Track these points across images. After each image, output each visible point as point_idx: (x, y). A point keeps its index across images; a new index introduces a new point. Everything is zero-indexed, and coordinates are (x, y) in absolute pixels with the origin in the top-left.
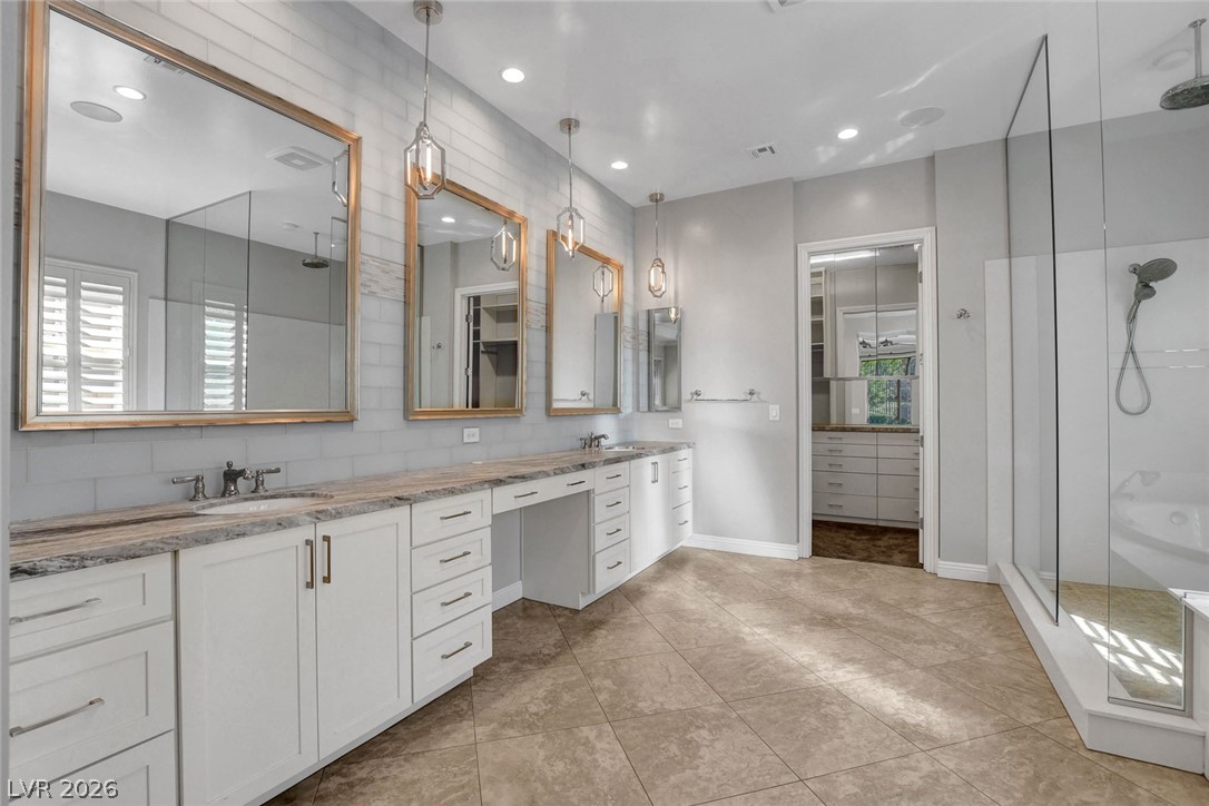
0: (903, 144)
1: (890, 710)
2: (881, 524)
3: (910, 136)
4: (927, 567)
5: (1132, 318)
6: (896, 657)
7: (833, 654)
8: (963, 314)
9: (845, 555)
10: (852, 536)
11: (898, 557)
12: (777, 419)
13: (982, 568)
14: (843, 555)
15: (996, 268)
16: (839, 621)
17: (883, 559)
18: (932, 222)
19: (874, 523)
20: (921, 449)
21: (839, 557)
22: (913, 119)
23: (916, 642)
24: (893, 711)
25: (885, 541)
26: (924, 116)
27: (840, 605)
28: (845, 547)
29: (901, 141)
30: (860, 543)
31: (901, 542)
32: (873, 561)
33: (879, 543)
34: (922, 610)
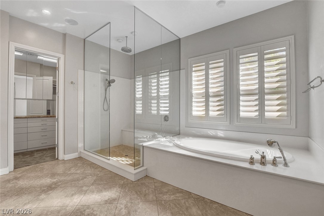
0: (59, 26)
2: (29, 150)
3: (63, 25)
4: (61, 157)
7: (66, 196)
8: (72, 83)
9: (28, 164)
10: (21, 157)
11: (48, 159)
13: (77, 154)
14: (27, 165)
15: (81, 72)
16: (53, 186)
17: (43, 161)
19: (26, 151)
21: (26, 166)
22: (69, 21)
25: (36, 155)
27: (48, 181)
28: (24, 161)
30: (28, 159)
31: (42, 154)
32: (40, 163)
33: (35, 156)
34: (72, 171)
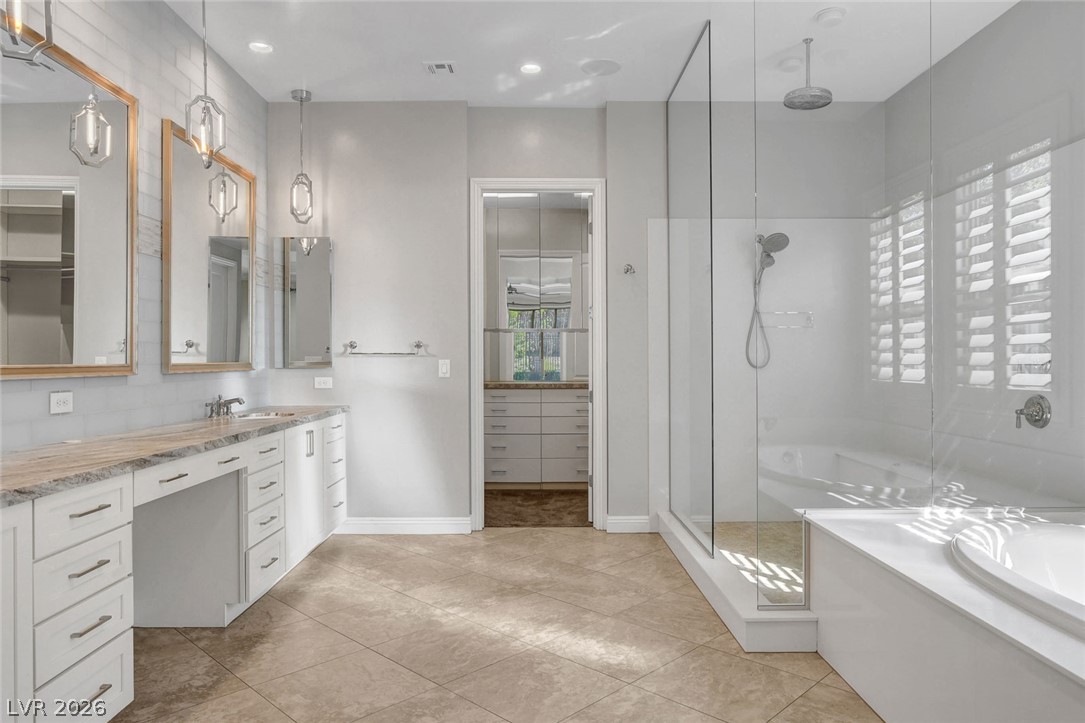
0: (579, 89)
1: (595, 657)
2: (545, 487)
3: (587, 83)
4: (598, 524)
5: (757, 283)
6: (586, 611)
7: (532, 619)
8: (629, 270)
9: (519, 523)
10: (519, 502)
11: (569, 519)
12: (448, 375)
13: (644, 519)
14: (516, 523)
15: (656, 227)
16: (528, 587)
17: (555, 522)
18: (603, 174)
19: (537, 487)
20: (590, 404)
21: (512, 526)
22: (594, 67)
23: (602, 594)
24: (596, 658)
25: (552, 504)
26: (603, 68)
27: (526, 572)
28: (515, 514)
29: (578, 86)
30: (529, 509)
31: (568, 504)
32: (546, 526)
33: (548, 507)
34: (600, 565)
